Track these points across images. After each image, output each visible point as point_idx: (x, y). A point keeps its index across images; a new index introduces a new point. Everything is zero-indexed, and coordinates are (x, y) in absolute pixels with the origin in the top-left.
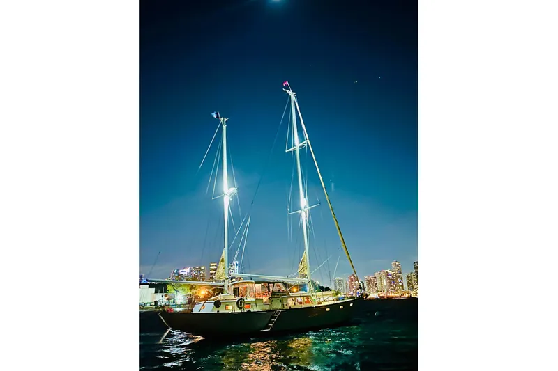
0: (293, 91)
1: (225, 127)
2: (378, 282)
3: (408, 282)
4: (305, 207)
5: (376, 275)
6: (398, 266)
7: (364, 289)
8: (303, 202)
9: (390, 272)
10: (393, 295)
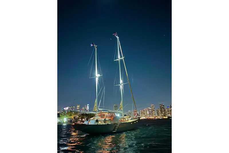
0: (118, 37)
1: (96, 49)
2: (145, 112)
3: (157, 113)
4: (122, 83)
5: (144, 109)
6: (153, 106)
7: (139, 115)
8: (121, 81)
9: (150, 109)
10: (151, 118)
